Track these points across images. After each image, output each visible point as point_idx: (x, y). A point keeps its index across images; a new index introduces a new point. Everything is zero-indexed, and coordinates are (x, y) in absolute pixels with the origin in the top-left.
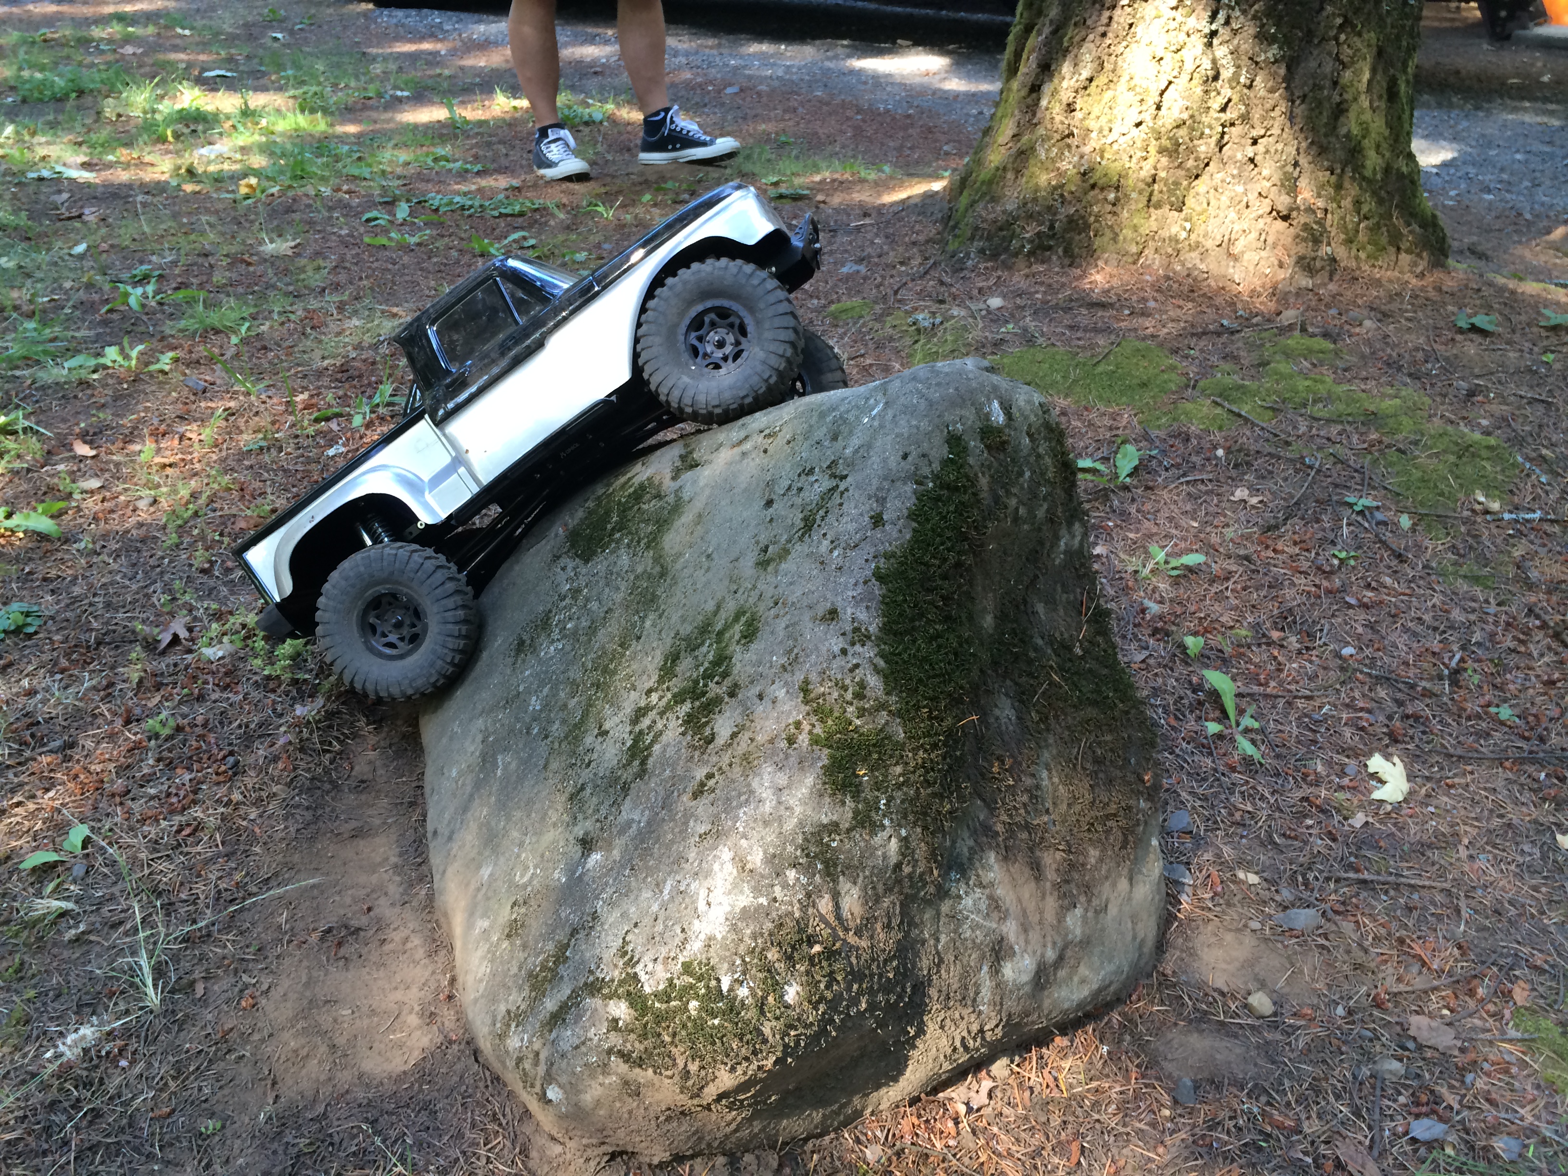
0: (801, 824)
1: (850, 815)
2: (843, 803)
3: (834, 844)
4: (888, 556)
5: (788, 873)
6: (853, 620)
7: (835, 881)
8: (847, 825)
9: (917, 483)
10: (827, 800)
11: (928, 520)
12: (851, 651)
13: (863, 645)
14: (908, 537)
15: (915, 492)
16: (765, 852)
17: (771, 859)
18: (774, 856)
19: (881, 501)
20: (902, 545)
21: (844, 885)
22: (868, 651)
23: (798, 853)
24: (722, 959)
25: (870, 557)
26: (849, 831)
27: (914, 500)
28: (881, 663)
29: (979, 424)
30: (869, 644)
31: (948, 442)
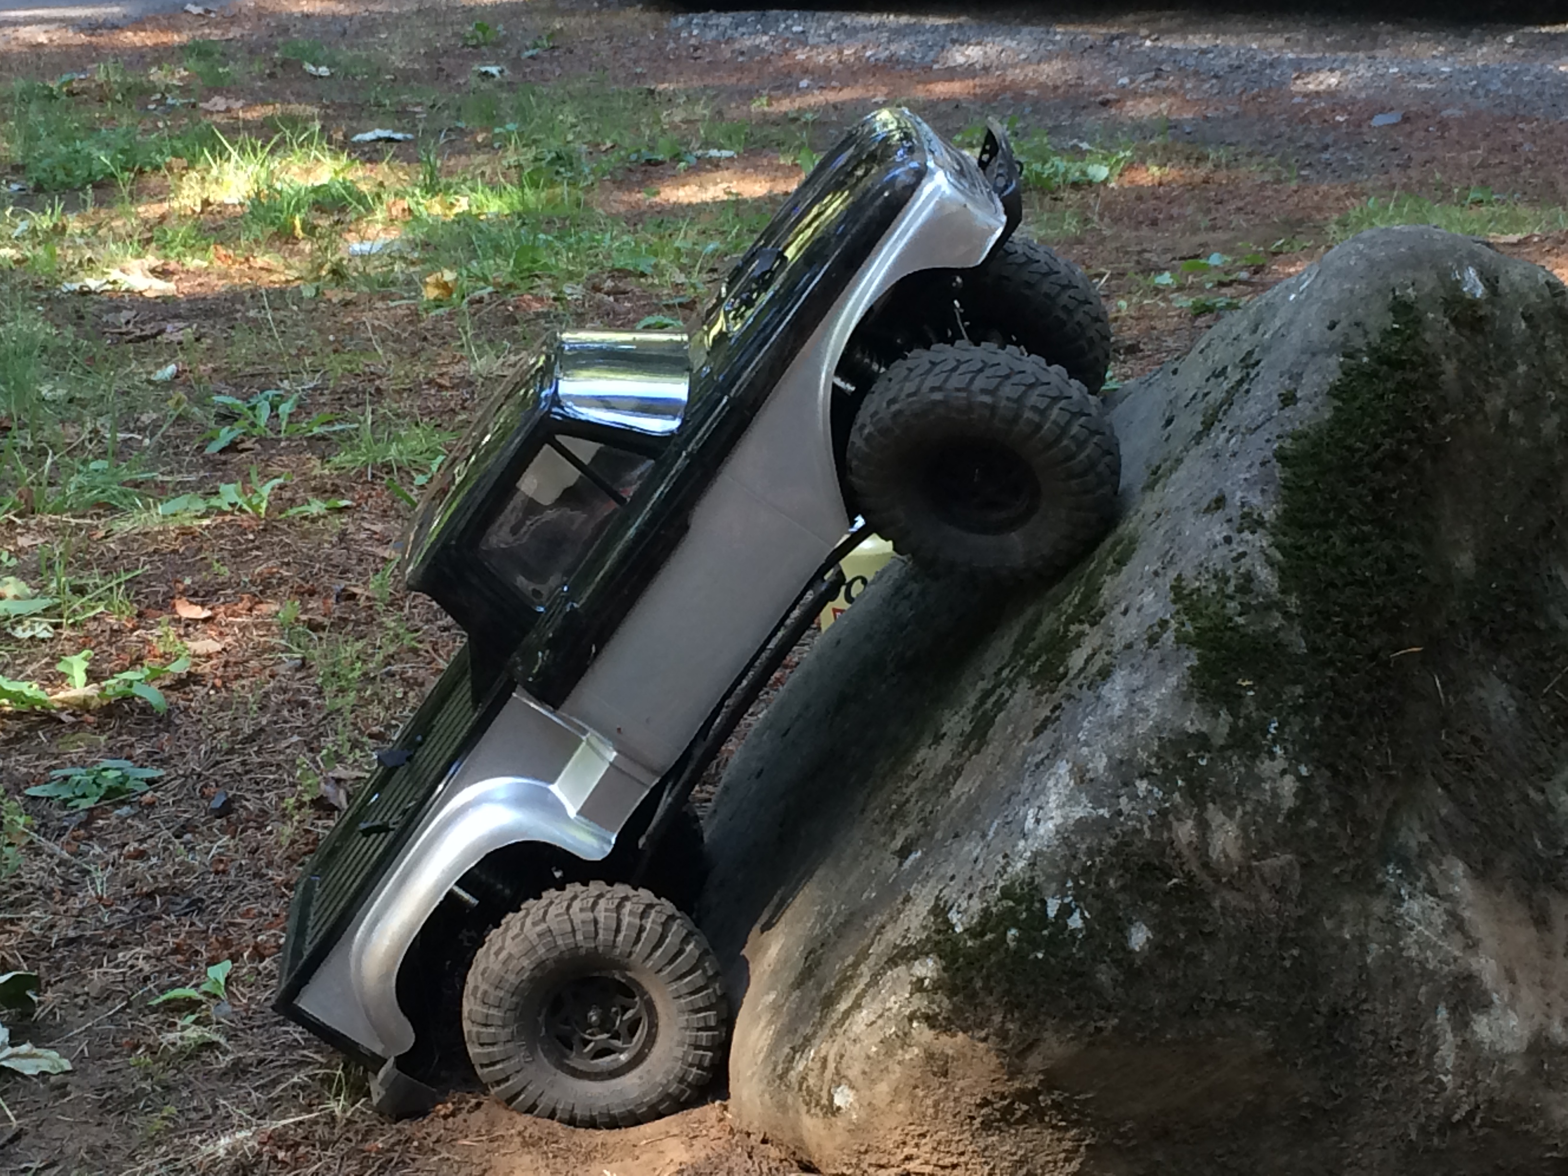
0: (1157, 727)
1: (1226, 730)
2: (1217, 715)
3: (1203, 763)
4: (1296, 437)
5: (1138, 783)
6: (1243, 505)
7: (1203, 808)
8: (1221, 742)
9: (1345, 355)
10: (1195, 705)
11: (1355, 398)
12: (1236, 538)
13: (1253, 532)
14: (1327, 416)
15: (1341, 365)
16: (1110, 758)
17: (1115, 766)
18: (1121, 762)
19: (1297, 377)
20: (1318, 424)
21: (1215, 815)
22: (1261, 540)
23: (1153, 761)
24: (1050, 878)
25: (1273, 437)
26: (1222, 748)
27: (1339, 374)
28: (1278, 556)
29: (1441, 292)
30: (1260, 531)
31: (1393, 309)
